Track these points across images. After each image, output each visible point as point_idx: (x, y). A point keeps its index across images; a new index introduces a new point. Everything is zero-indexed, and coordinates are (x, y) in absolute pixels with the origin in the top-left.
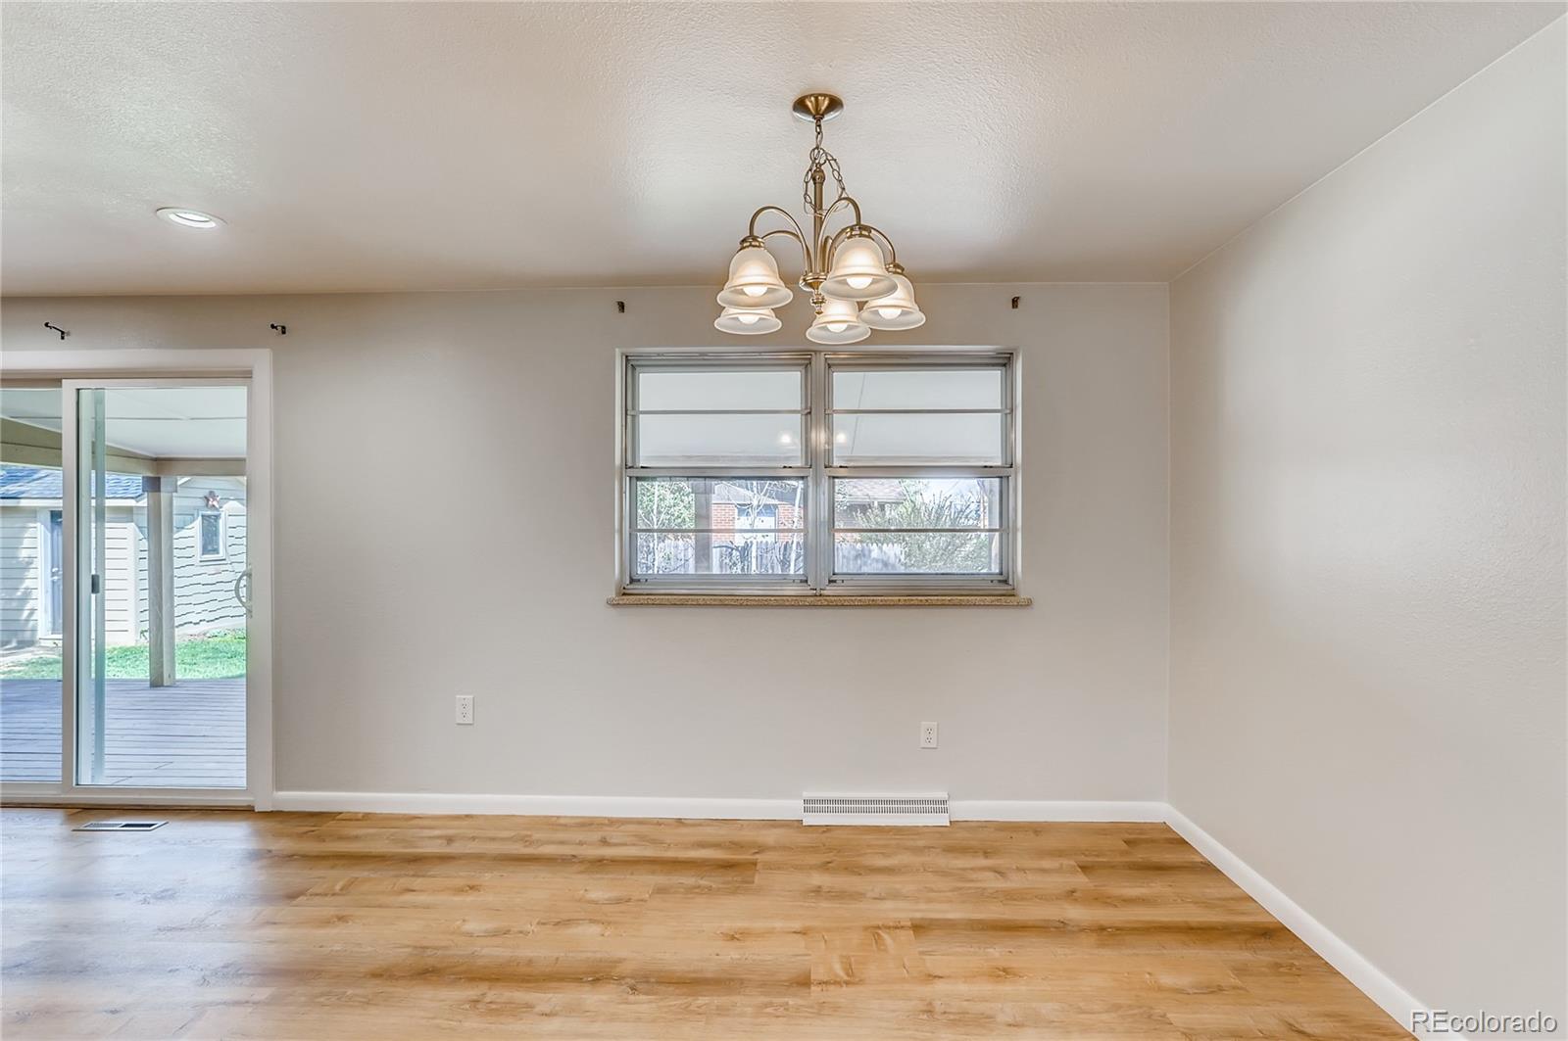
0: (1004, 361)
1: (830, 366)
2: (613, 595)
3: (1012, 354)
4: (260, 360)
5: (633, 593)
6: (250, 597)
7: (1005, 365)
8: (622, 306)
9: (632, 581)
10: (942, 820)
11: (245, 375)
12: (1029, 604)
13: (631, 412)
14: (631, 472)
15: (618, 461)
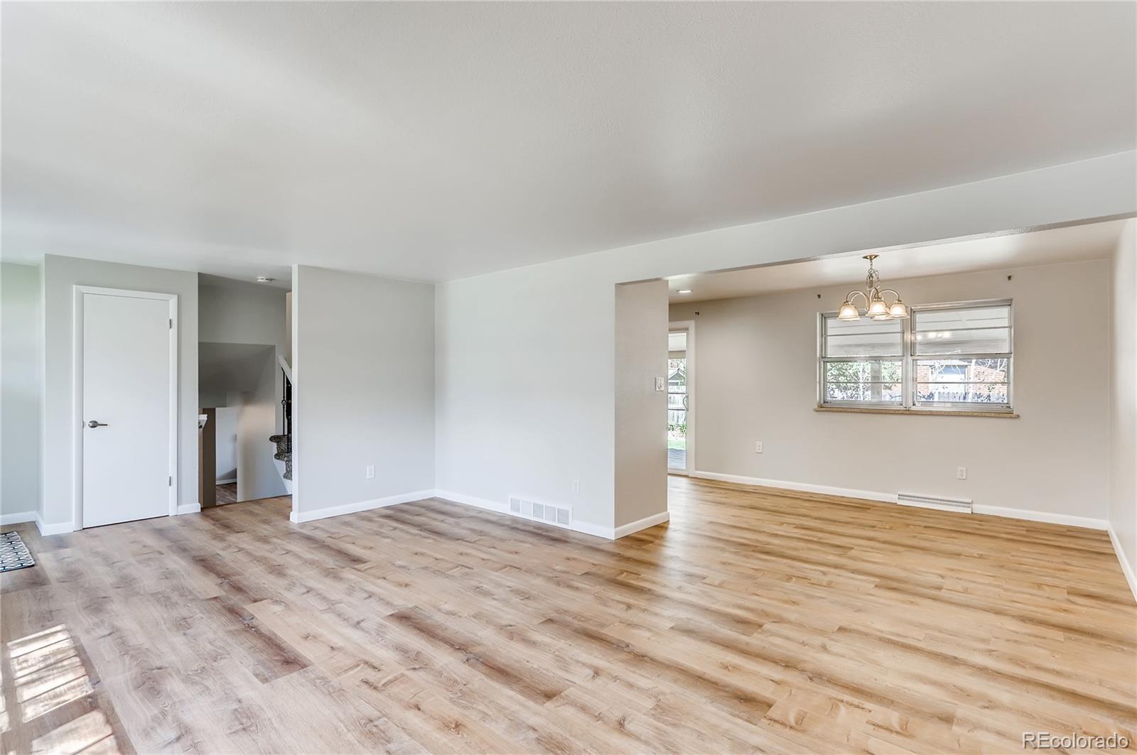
0: (1008, 303)
1: (914, 312)
2: (816, 407)
3: (1012, 300)
4: (691, 324)
5: (825, 407)
6: (688, 405)
7: (1010, 305)
8: (819, 296)
9: (825, 402)
10: (968, 511)
11: (686, 329)
12: (1018, 416)
13: (824, 334)
14: (824, 359)
15: (818, 355)
